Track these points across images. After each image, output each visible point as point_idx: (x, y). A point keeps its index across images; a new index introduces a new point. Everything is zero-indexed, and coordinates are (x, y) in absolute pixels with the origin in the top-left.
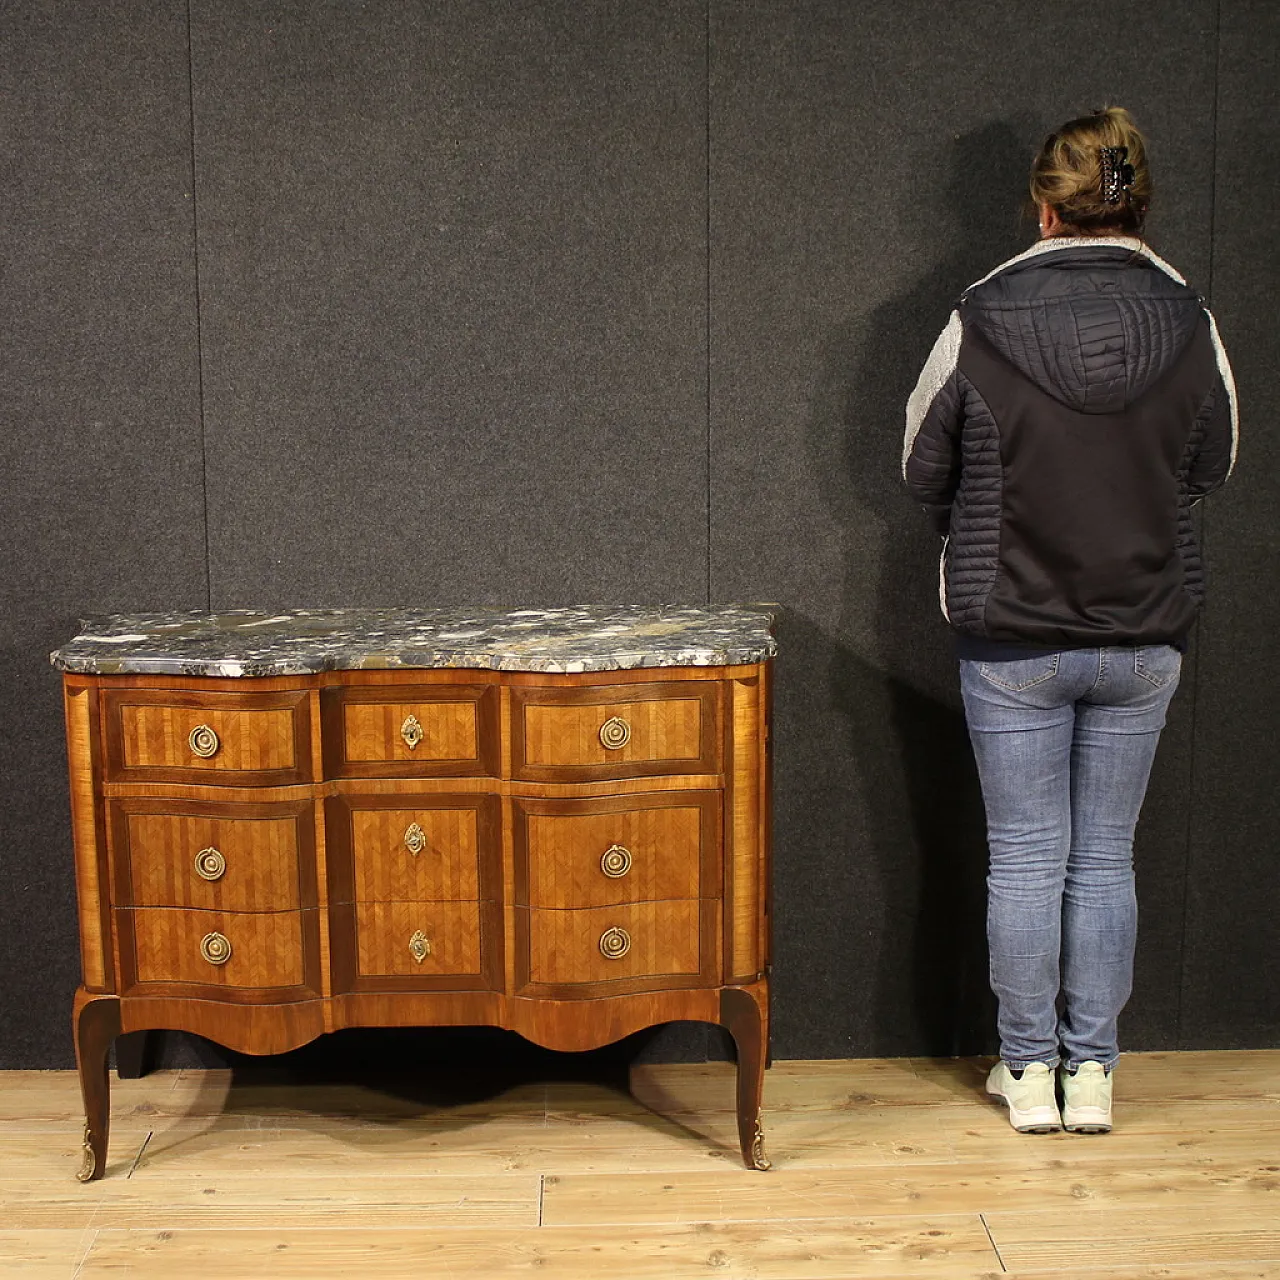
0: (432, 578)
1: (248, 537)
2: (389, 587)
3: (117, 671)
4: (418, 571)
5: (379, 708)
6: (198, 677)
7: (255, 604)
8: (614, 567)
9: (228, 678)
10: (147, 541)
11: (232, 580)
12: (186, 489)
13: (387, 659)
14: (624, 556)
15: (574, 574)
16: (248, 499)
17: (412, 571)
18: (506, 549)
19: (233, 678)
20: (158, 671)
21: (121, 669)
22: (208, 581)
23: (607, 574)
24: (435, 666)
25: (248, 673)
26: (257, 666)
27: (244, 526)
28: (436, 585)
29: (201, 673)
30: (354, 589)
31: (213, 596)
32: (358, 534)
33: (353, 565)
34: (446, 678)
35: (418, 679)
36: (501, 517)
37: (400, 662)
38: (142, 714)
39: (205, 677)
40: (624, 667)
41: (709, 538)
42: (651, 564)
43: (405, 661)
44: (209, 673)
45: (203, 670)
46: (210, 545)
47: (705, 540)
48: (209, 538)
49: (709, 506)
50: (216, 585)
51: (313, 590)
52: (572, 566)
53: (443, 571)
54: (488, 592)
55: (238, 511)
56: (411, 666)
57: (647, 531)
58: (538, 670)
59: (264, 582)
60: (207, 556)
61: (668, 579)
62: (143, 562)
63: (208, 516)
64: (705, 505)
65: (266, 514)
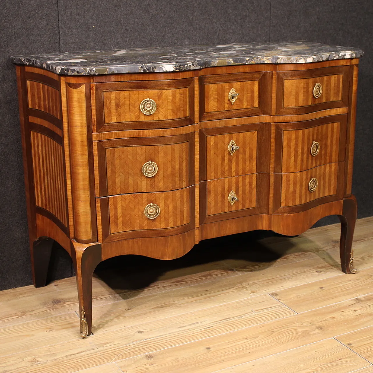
0: (162, 33)
1: (78, 14)
2: (143, 38)
3: (106, 73)
4: (156, 30)
6: (150, 73)
7: (82, 48)
8: (235, 26)
9: (167, 72)
10: (29, 18)
11: (71, 37)
13: (227, 61)
14: (239, 21)
15: (220, 30)
17: (153, 30)
18: (193, 19)
19: (169, 72)
20: (127, 72)
21: (108, 72)
22: (59, 38)
23: (232, 30)
24: (247, 63)
25: (176, 69)
26: (181, 65)
27: (77, 9)
28: (164, 36)
29: (152, 71)
30: (128, 39)
31: (62, 45)
32: (130, 12)
33: (127, 28)
34: (247, 69)
35: (236, 70)
36: (191, 3)
37: (232, 62)
38: (113, 95)
39: (154, 73)
40: (324, 59)
41: (270, 12)
42: (249, 24)
43: (235, 61)
44: (156, 70)
45: (153, 69)
46: (60, 19)
48: (59, 15)
50: (64, 40)
51: (109, 40)
52: (219, 26)
53: (167, 29)
54: (185, 39)
56: (237, 64)
57: (248, 10)
58: (295, 62)
59: (86, 37)
60: (59, 25)
61: (255, 31)
62: (27, 29)
63: (59, 4)
65: (87, 2)
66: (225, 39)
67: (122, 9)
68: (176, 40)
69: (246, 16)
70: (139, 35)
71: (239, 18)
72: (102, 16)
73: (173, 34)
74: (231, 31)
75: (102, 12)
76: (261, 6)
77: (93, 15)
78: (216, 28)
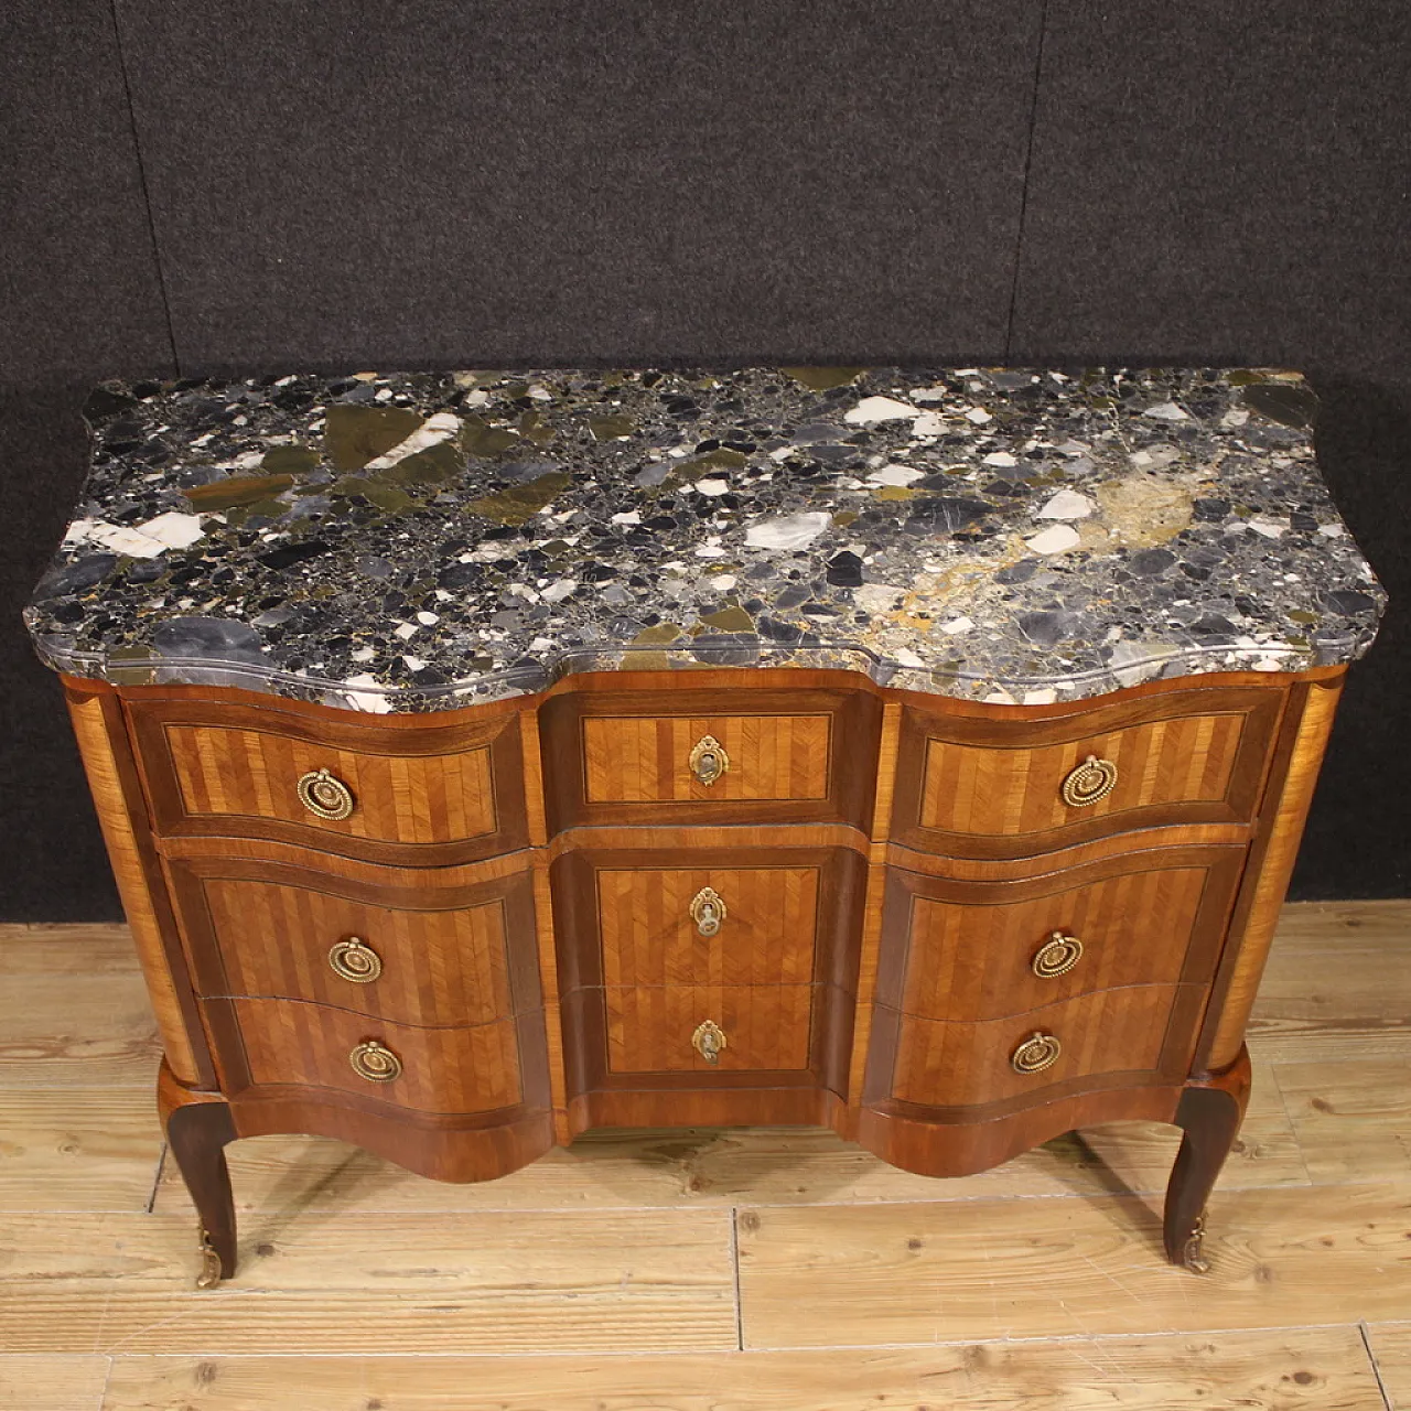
0: (544, 284)
1: (221, 219)
2: (471, 298)
4: (519, 273)
5: (650, 726)
8: (857, 267)
12: (104, 141)
14: (875, 250)
15: (787, 280)
16: (214, 156)
17: (509, 274)
23: (843, 279)
28: (552, 294)
30: (411, 302)
32: (413, 213)
34: (778, 680)
40: (1127, 685)
41: (1022, 221)
42: (920, 263)
47: (1014, 224)
49: (1027, 167)
52: (786, 265)
55: (200, 178)
57: (917, 210)
64: (1022, 166)
65: (248, 181)
66: (808, 310)
67: (384, 202)
68: (603, 308)
69: (906, 231)
70: (455, 289)
71: (876, 237)
72: (307, 225)
73: (589, 289)
74: (837, 283)
75: (306, 212)
76: (977, 198)
77: (275, 223)
78: (772, 272)
